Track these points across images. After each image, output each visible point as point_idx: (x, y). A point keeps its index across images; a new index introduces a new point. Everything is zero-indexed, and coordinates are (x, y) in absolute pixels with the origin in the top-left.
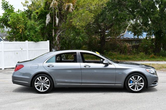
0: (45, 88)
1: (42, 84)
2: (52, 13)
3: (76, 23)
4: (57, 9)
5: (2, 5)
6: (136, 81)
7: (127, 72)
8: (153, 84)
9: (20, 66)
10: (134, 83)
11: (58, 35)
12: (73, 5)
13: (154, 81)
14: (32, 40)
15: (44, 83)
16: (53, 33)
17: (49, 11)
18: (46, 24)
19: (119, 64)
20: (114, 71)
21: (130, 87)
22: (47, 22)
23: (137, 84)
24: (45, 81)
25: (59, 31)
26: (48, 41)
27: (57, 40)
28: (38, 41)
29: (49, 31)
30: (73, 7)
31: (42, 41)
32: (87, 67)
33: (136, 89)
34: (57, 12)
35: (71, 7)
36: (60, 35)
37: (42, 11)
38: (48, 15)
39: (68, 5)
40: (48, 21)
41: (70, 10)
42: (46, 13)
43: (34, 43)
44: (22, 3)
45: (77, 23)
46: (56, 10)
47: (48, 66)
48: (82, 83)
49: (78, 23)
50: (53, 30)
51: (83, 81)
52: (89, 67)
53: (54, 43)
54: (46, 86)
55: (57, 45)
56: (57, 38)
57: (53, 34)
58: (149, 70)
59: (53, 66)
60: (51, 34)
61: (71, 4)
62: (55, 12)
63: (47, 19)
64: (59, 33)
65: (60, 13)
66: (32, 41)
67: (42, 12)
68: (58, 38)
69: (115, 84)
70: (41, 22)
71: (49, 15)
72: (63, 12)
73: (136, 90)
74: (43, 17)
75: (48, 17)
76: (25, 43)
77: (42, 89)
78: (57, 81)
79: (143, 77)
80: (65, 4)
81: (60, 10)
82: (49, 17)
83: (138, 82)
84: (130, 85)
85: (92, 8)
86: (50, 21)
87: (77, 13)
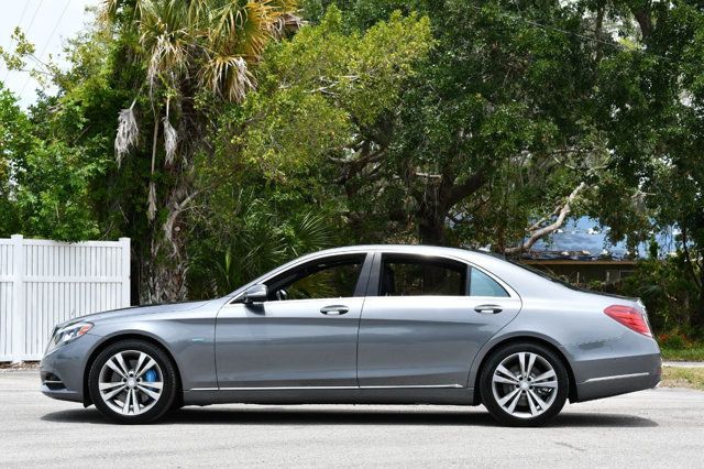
2: (148, 104)
3: (260, 155)
4: (170, 84)
11: (176, 213)
12: (250, 67)
14: (46, 234)
16: (152, 200)
17: (133, 96)
18: (119, 158)
22: (121, 145)
26: (125, 242)
27: (169, 235)
28: (77, 240)
29: (133, 194)
30: (251, 79)
31: (93, 237)
34: (172, 100)
35: (241, 78)
36: (184, 214)
37: (97, 93)
38: (126, 111)
39: (225, 64)
40: (124, 140)
41: (236, 90)
42: (119, 104)
43: (51, 249)
45: (264, 151)
46: (165, 88)
49: (271, 152)
50: (152, 191)
53: (155, 251)
55: (167, 264)
56: (168, 227)
57: (152, 208)
60: (139, 209)
61: (241, 62)
62: (162, 99)
63: (120, 130)
64: (180, 203)
65: (188, 105)
66: (46, 237)
67: (100, 96)
68: (178, 229)
70: (96, 148)
71: (131, 114)
72: (199, 101)
74: (101, 122)
75: (127, 124)
76: (10, 248)
80: (211, 61)
81: (188, 88)
82: (132, 120)
85: (346, 82)
86: (135, 143)
87: (264, 106)
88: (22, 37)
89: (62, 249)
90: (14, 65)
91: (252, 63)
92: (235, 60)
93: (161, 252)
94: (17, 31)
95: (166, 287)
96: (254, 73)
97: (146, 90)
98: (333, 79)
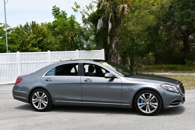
0: (42, 106)
1: (40, 100)
2: (105, 17)
4: (111, 12)
5: (53, 12)
6: (148, 101)
7: (136, 88)
8: (171, 105)
9: (20, 79)
10: (146, 102)
11: (115, 42)
12: (128, 6)
13: (172, 101)
15: (42, 100)
16: (109, 40)
17: (102, 16)
19: (127, 78)
20: (120, 87)
21: (140, 108)
23: (149, 105)
24: (43, 97)
25: (116, 38)
26: (103, 50)
27: (114, 48)
29: (105, 38)
30: (129, 9)
32: (88, 82)
33: (148, 111)
34: (111, 16)
35: (126, 9)
39: (122, 7)
40: (99, 27)
41: (126, 12)
44: (72, 8)
46: (109, 13)
47: (46, 80)
48: (82, 101)
50: (109, 38)
51: (84, 99)
52: (91, 81)
53: (111, 51)
54: (44, 103)
55: (114, 54)
56: (113, 46)
57: (109, 42)
58: (165, 86)
59: (51, 80)
60: (106, 42)
61: (126, 6)
63: (98, 24)
64: (116, 40)
65: (115, 17)
68: (116, 46)
69: (121, 103)
71: (101, 20)
72: (119, 15)
73: (148, 113)
75: (100, 22)
76: (76, 53)
77: (40, 106)
78: (56, 98)
79: (157, 95)
81: (115, 13)
83: (150, 102)
84: (140, 106)
85: (154, 8)
86: (102, 27)
87: (132, 16)
88: (77, 4)
89: (88, 52)
90: (75, 11)
91: (129, 5)
92: (124, 5)
93: (112, 52)
94: (75, 3)
95: (114, 60)
96: (129, 8)
97: (105, 14)
98: (152, 8)
